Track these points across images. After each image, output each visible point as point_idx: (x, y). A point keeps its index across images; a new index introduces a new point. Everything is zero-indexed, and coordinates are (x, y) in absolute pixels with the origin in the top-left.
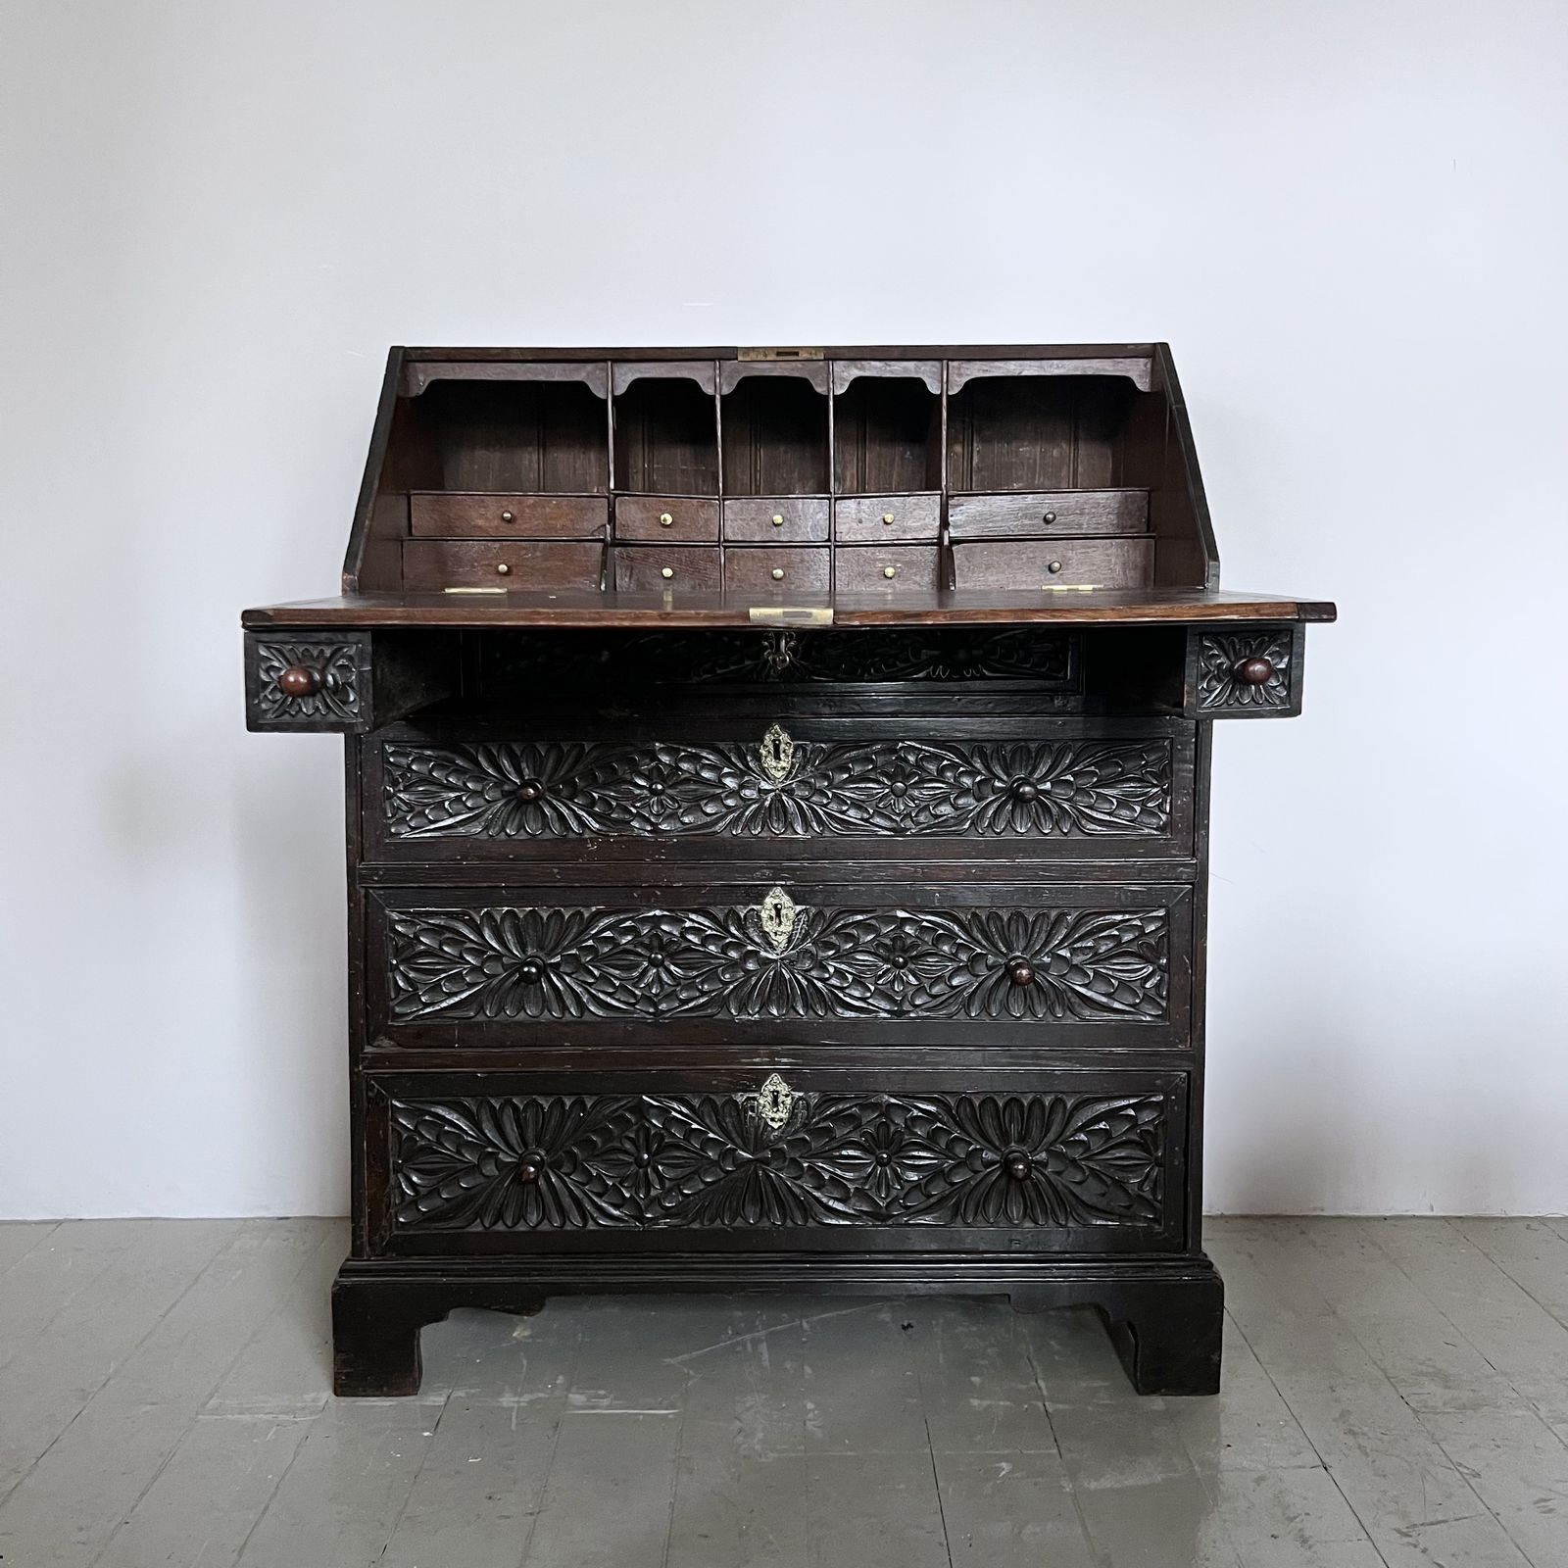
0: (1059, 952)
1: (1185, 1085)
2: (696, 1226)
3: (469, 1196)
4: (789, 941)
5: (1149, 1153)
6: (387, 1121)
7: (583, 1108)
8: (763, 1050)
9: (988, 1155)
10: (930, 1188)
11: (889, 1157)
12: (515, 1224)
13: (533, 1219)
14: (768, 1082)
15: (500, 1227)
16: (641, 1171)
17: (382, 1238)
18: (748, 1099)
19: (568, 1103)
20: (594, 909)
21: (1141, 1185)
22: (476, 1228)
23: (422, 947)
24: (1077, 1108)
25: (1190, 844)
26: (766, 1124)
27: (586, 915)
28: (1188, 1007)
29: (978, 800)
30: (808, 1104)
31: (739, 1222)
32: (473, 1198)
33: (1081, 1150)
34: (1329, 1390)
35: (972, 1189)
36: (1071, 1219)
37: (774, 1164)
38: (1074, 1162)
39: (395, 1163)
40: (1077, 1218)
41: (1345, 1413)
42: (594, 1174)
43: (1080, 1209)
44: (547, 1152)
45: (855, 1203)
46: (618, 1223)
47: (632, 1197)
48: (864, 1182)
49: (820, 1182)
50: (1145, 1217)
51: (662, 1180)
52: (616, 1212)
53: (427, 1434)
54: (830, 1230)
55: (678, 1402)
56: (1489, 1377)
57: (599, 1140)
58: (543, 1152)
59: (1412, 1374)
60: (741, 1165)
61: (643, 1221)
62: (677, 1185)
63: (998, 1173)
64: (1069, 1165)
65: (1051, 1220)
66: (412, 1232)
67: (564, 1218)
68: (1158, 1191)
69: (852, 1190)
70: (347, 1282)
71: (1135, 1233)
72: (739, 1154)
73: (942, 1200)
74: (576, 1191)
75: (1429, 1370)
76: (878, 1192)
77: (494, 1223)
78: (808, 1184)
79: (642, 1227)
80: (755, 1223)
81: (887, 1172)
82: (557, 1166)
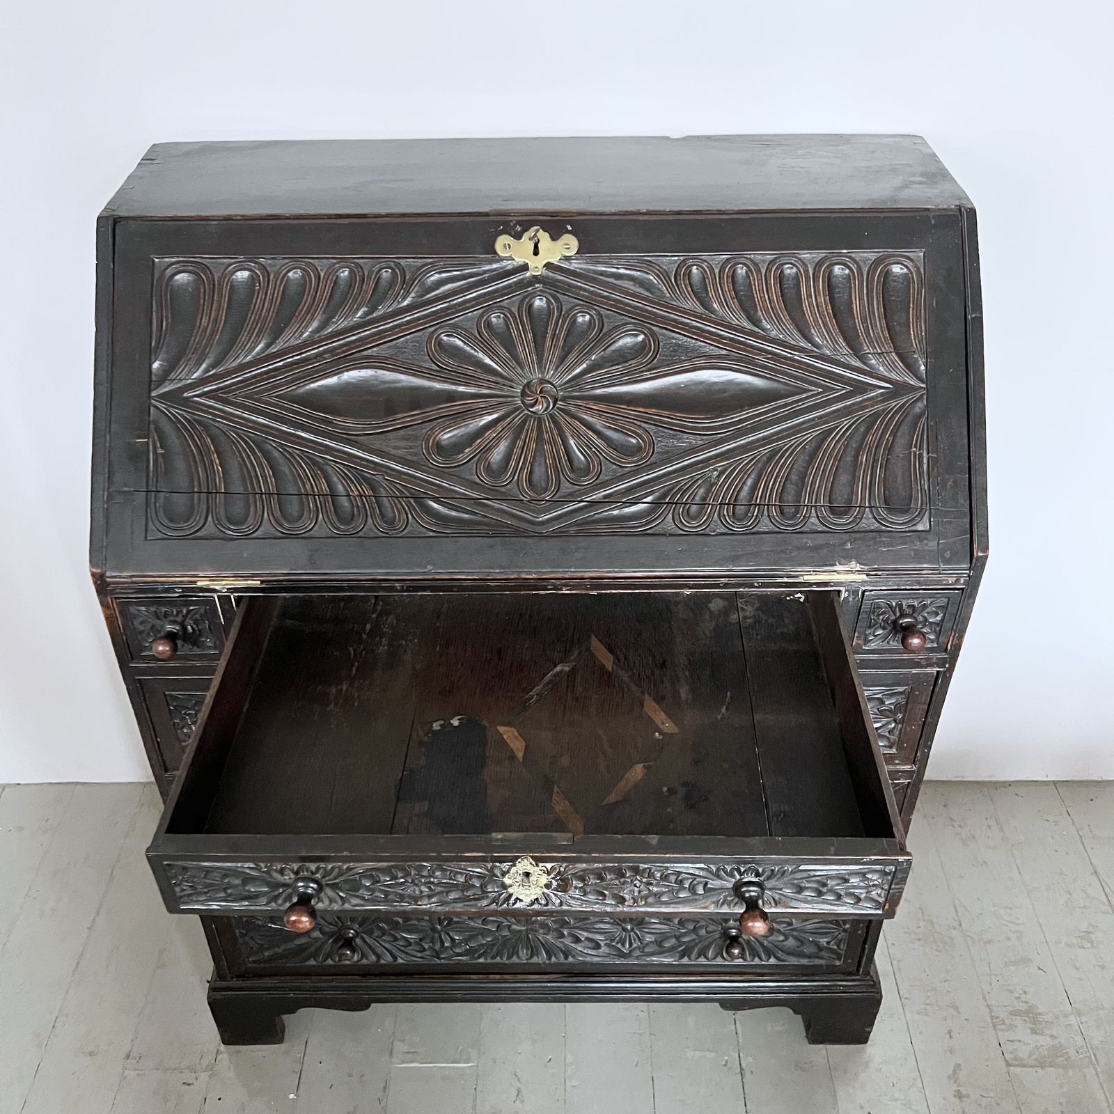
2: (481, 960)
3: (303, 948)
5: (840, 926)
9: (711, 928)
10: (663, 943)
11: (632, 930)
12: (340, 961)
13: (355, 958)
15: (329, 962)
16: (437, 935)
17: (239, 969)
21: (828, 943)
22: (312, 962)
31: (514, 959)
32: (306, 949)
33: (785, 925)
34: (948, 1036)
35: (698, 944)
36: (772, 957)
37: (541, 931)
38: (779, 931)
39: (241, 933)
40: (777, 958)
41: (958, 1067)
42: (399, 937)
43: (780, 954)
44: (360, 925)
45: (604, 949)
46: (420, 960)
47: (430, 947)
48: (612, 941)
49: (577, 940)
50: (830, 957)
51: (453, 940)
52: (419, 955)
53: (292, 1096)
54: (585, 963)
55: (474, 1055)
56: (1065, 1016)
57: (400, 920)
58: (356, 926)
59: (1010, 1013)
60: (514, 933)
61: (440, 959)
62: (466, 941)
63: (718, 936)
64: (775, 933)
65: (757, 959)
66: (262, 965)
67: (379, 957)
68: (842, 945)
69: (602, 945)
70: (218, 995)
71: (821, 966)
72: (514, 927)
73: (672, 949)
74: (387, 945)
75: (1023, 1007)
76: (623, 945)
77: (325, 961)
78: (568, 941)
79: (439, 962)
80: (527, 959)
81: (630, 936)
82: (370, 933)
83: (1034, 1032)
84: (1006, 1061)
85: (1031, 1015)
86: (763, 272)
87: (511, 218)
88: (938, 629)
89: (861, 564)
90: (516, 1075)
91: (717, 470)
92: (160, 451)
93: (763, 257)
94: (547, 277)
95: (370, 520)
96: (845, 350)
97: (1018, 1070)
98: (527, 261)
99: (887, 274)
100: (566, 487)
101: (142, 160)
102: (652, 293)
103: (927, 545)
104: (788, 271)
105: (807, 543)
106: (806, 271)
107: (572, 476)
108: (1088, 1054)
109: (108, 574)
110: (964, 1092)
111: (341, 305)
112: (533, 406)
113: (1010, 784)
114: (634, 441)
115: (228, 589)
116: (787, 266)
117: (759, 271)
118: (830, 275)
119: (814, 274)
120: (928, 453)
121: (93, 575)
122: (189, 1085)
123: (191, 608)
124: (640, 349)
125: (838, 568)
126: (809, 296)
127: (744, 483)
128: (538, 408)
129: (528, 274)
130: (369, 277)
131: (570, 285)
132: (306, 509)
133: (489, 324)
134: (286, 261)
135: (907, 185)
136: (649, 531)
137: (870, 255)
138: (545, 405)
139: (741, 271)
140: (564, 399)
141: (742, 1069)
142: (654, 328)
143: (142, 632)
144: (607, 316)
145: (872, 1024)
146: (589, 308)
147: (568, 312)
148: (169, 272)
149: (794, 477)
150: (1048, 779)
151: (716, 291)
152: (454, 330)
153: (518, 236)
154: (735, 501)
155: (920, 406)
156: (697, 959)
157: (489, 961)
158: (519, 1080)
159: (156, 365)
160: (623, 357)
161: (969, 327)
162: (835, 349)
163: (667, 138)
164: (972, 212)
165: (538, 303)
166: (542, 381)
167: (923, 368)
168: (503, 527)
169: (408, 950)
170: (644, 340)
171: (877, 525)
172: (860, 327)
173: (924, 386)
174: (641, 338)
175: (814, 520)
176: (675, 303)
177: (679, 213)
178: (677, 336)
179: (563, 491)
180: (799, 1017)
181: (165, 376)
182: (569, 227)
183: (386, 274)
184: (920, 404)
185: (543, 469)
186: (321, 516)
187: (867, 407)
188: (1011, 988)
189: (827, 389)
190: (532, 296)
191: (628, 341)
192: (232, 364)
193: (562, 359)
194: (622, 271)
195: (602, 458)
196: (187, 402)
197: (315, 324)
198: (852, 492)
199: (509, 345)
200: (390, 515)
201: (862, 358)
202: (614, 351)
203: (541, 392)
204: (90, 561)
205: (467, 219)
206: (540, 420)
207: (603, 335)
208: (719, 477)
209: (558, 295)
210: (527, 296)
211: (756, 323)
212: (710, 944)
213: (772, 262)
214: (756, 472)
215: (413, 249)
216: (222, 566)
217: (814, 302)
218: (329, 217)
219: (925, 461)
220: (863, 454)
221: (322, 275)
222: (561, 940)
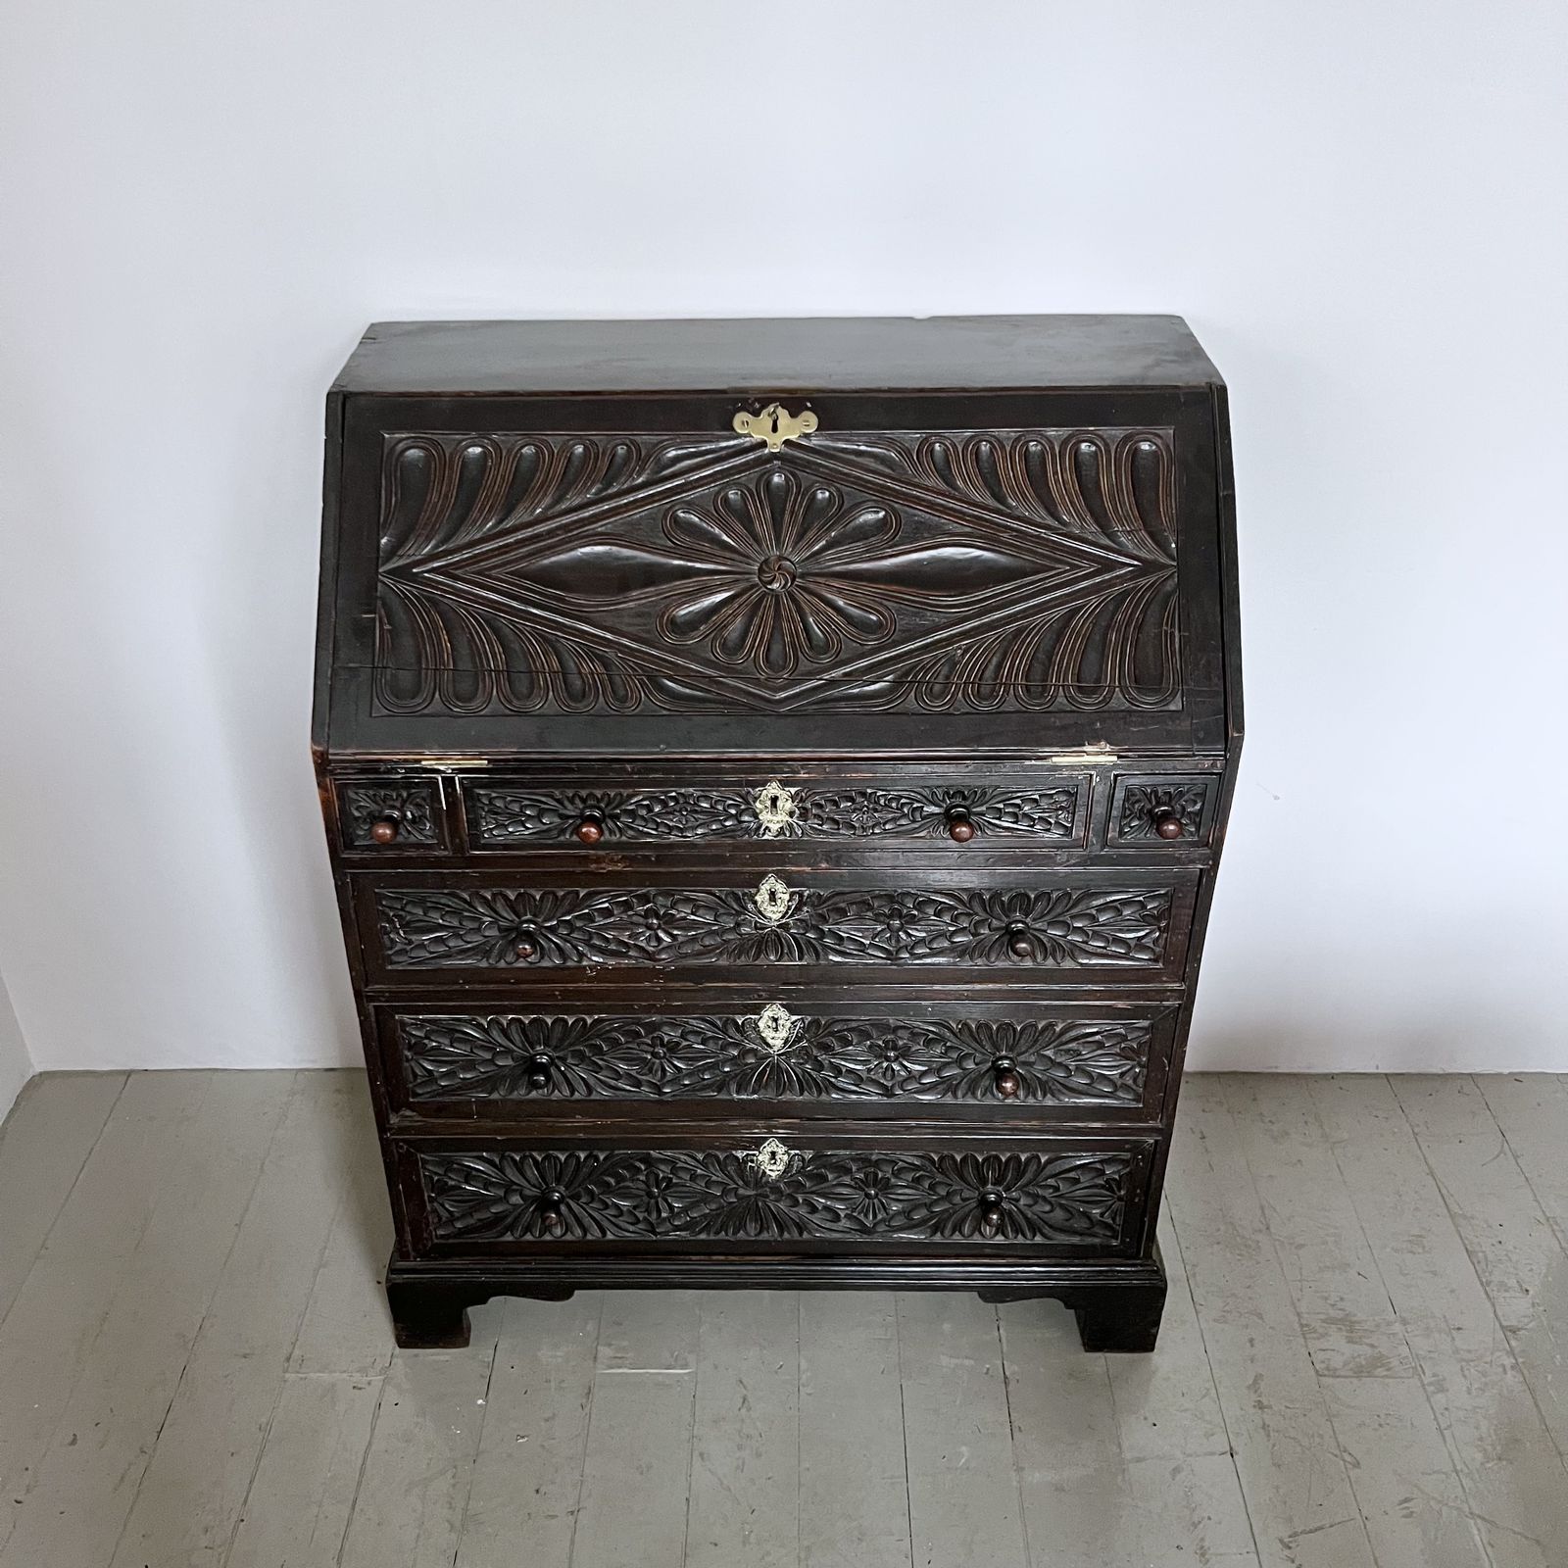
0: (1045, 1053)
1: (1152, 1149)
2: (703, 1236)
3: (499, 1218)
4: (785, 1043)
5: (1113, 1191)
6: (418, 1170)
7: (597, 1159)
8: (760, 1123)
9: (966, 1194)
10: (912, 1214)
11: (877, 1195)
12: (541, 1235)
13: (558, 1231)
14: (766, 1144)
15: (528, 1237)
16: (653, 1201)
17: (425, 1246)
18: (747, 1155)
19: (582, 1156)
20: (596, 1017)
21: (1102, 1215)
22: (508, 1237)
23: (434, 1044)
24: (1048, 1162)
25: (1181, 973)
26: (764, 1172)
27: (589, 1021)
28: (1162, 1094)
29: (974, 935)
30: (803, 1159)
31: (741, 1235)
32: (502, 1219)
33: (1051, 1191)
34: (1248, 1344)
35: (951, 1215)
36: (1038, 1234)
37: (772, 1197)
38: (1044, 1198)
39: (429, 1196)
40: (1043, 1235)
41: (1258, 1378)
42: (610, 1203)
43: (1047, 1230)
44: (567, 1188)
45: (844, 1223)
46: (633, 1235)
47: (645, 1218)
48: (854, 1210)
49: (814, 1210)
50: (1104, 1235)
51: (671, 1208)
52: (631, 1228)
53: (480, 1402)
54: (822, 1240)
55: (691, 1358)
56: (1389, 1324)
57: (612, 1181)
58: (562, 1189)
59: (1323, 1321)
60: (742, 1198)
61: (655, 1233)
62: (685, 1210)
63: (975, 1205)
64: (1040, 1200)
65: (1020, 1236)
66: (451, 1241)
67: (585, 1231)
68: (1118, 1219)
69: (843, 1215)
70: (399, 1278)
71: (1093, 1246)
72: (741, 1191)
73: (923, 1222)
74: (595, 1214)
75: (1341, 1314)
76: (866, 1216)
77: (524, 1235)
78: (803, 1211)
79: (654, 1238)
80: (756, 1235)
81: (874, 1204)
82: (576, 1197)
83: (1350, 1341)
84: (1317, 1372)
85: (1348, 1325)
86: (1008, 449)
87: (748, 396)
88: (1198, 820)
89: (1111, 745)
90: (741, 1382)
91: (960, 649)
92: (387, 627)
93: (1007, 433)
94: (786, 454)
95: (601, 698)
96: (1094, 528)
97: (1330, 1380)
98: (765, 438)
99: (1135, 452)
100: (805, 665)
101: (363, 338)
102: (893, 471)
103: (1179, 724)
104: (1034, 448)
105: (1055, 722)
106: (1052, 448)
107: (810, 654)
108: (1413, 1364)
109: (331, 751)
110: (1265, 1403)
111: (575, 482)
112: (771, 583)
113: (1332, 1076)
114: (874, 618)
115: (453, 770)
116: (1032, 444)
117: (1003, 447)
118: (1076, 452)
119: (1060, 452)
120: (1180, 631)
121: (314, 753)
122: (360, 1389)
123: (413, 791)
124: (881, 526)
125: (1088, 748)
126: (1055, 473)
127: (989, 661)
128: (775, 586)
129: (767, 451)
130: (604, 453)
131: (809, 462)
132: (536, 685)
133: (726, 499)
134: (519, 438)
135: (1158, 364)
136: (891, 711)
137: (1119, 432)
138: (783, 582)
139: (985, 447)
140: (803, 576)
141: (1006, 1377)
142: (896, 505)
143: (357, 819)
144: (848, 494)
145: (1157, 1323)
146: (828, 485)
147: (807, 490)
148: (401, 446)
149: (1041, 655)
150: (1379, 1071)
151: (959, 468)
152: (689, 506)
153: (756, 413)
154: (980, 680)
155: (1170, 586)
156: (952, 1235)
157: (712, 1237)
158: (745, 1387)
159: (384, 541)
160: (863, 533)
161: (1221, 505)
162: (1082, 527)
163: (911, 319)
164: (1223, 389)
165: (777, 479)
166: (781, 558)
167: (1173, 545)
168: (740, 705)
169: (619, 1221)
170: (885, 516)
171: (1128, 704)
172: (1108, 505)
173: (1175, 564)
174: (882, 514)
175: (1061, 699)
176: (916, 480)
177: (921, 390)
178: (920, 513)
179: (801, 668)
180: (1072, 1311)
181: (392, 552)
182: (809, 405)
183: (621, 450)
184: (1170, 582)
185: (781, 647)
186: (551, 693)
187: (1115, 585)
188: (1326, 1295)
189: (1074, 567)
190: (771, 473)
191: (870, 517)
192: (462, 539)
193: (801, 536)
194: (863, 448)
195: (841, 635)
196: (415, 578)
197: (547, 501)
198: (1101, 671)
199: (746, 521)
200: (622, 692)
201: (1111, 536)
202: (854, 529)
203: (779, 569)
204: (312, 738)
205: (704, 396)
206: (777, 597)
207: (842, 510)
208: (963, 655)
209: (797, 472)
210: (765, 473)
211: (1002, 500)
212: (968, 1215)
213: (1017, 439)
214: (1001, 651)
215: (649, 427)
216: (449, 743)
217: (1061, 479)
218: (564, 393)
219: (1177, 640)
220: (1113, 631)
221: (556, 452)
222: (794, 1209)
